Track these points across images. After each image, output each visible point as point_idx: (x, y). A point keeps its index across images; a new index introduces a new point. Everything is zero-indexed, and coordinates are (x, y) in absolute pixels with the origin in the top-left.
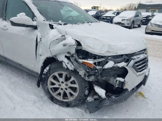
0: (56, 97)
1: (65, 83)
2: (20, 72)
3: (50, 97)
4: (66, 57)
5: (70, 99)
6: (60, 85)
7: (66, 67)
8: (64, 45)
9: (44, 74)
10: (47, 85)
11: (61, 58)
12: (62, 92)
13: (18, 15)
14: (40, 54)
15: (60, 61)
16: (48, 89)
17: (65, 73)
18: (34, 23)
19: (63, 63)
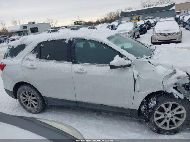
0: (162, 128)
1: (171, 112)
2: (86, 114)
3: (156, 129)
4: (174, 88)
5: (177, 125)
6: (165, 115)
7: (178, 97)
8: (178, 78)
9: (151, 108)
10: (153, 118)
11: (171, 90)
12: (168, 122)
13: (115, 58)
14: (138, 90)
15: (169, 93)
16: (154, 122)
17: (173, 102)
18: (128, 62)
19: (174, 94)
